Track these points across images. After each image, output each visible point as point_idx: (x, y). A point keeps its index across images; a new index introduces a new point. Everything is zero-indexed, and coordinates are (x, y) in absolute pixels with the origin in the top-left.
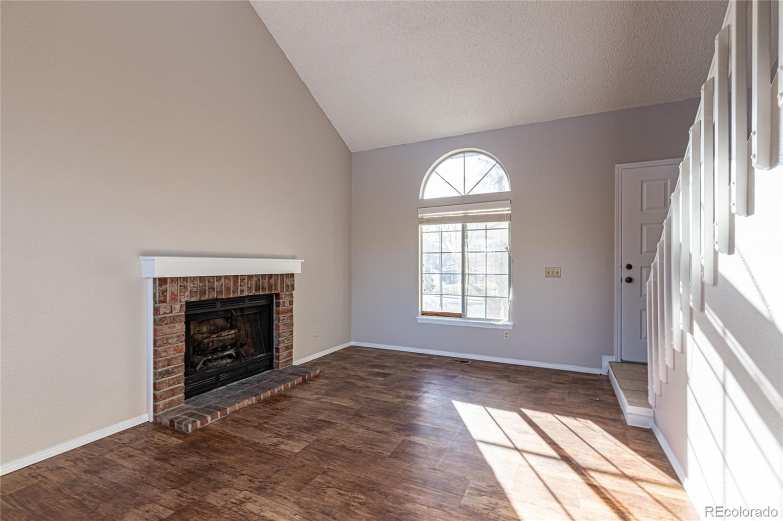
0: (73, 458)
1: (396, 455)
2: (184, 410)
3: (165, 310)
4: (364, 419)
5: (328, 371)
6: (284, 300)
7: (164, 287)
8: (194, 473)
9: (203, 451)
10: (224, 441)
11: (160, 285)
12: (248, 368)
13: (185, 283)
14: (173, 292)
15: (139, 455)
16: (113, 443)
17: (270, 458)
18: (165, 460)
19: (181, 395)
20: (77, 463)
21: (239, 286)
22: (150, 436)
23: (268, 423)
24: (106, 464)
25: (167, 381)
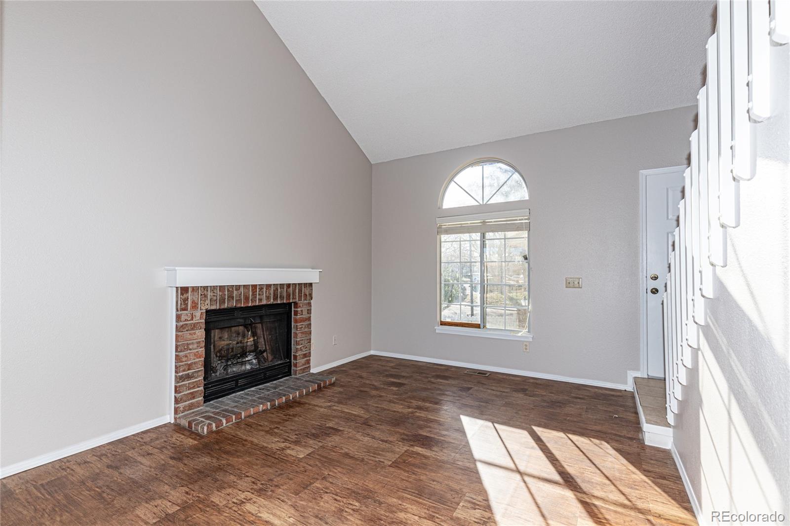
0: (99, 454)
1: (396, 464)
2: (202, 413)
3: (186, 318)
4: (372, 428)
5: (344, 379)
6: (302, 309)
7: (185, 296)
8: (203, 473)
9: (215, 453)
10: (235, 444)
11: (182, 294)
12: (266, 374)
13: (205, 292)
14: (194, 301)
15: (157, 453)
16: (136, 441)
17: (275, 462)
18: (180, 459)
19: (200, 399)
20: (102, 458)
21: (258, 294)
22: (169, 436)
23: (279, 428)
24: (127, 461)
25: (187, 385)
